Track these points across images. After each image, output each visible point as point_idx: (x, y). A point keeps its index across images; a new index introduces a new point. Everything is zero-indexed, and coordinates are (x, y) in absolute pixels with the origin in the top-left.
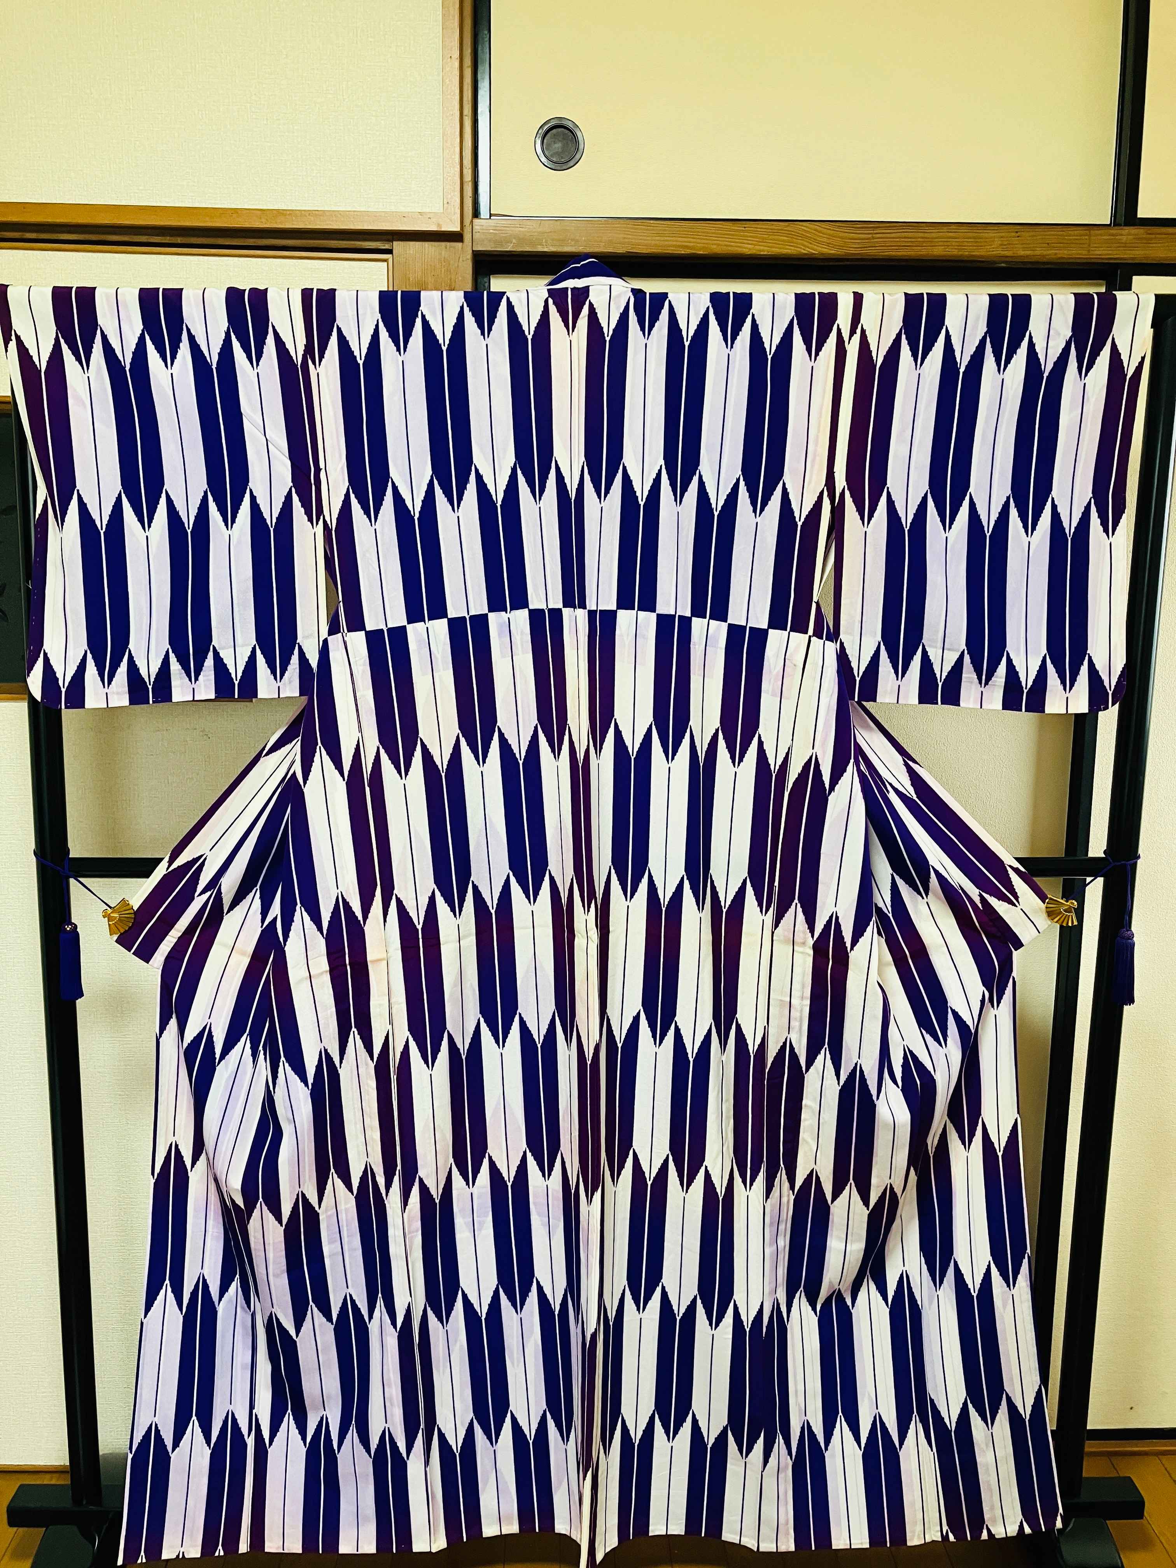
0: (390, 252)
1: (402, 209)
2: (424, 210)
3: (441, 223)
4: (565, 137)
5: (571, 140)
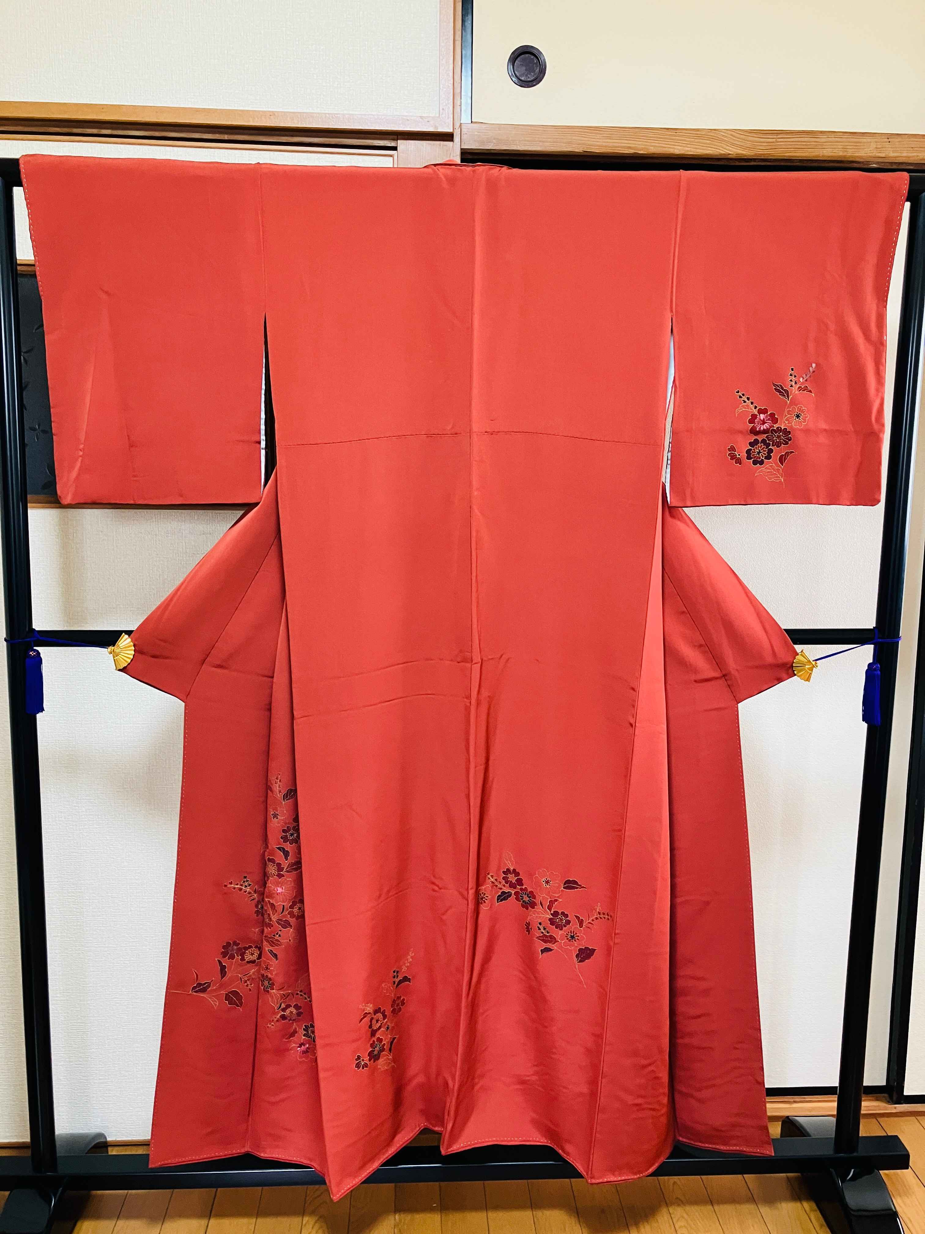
0: (395, 149)
1: (406, 114)
2: (424, 115)
3: (437, 125)
4: (532, 61)
5: (536, 63)
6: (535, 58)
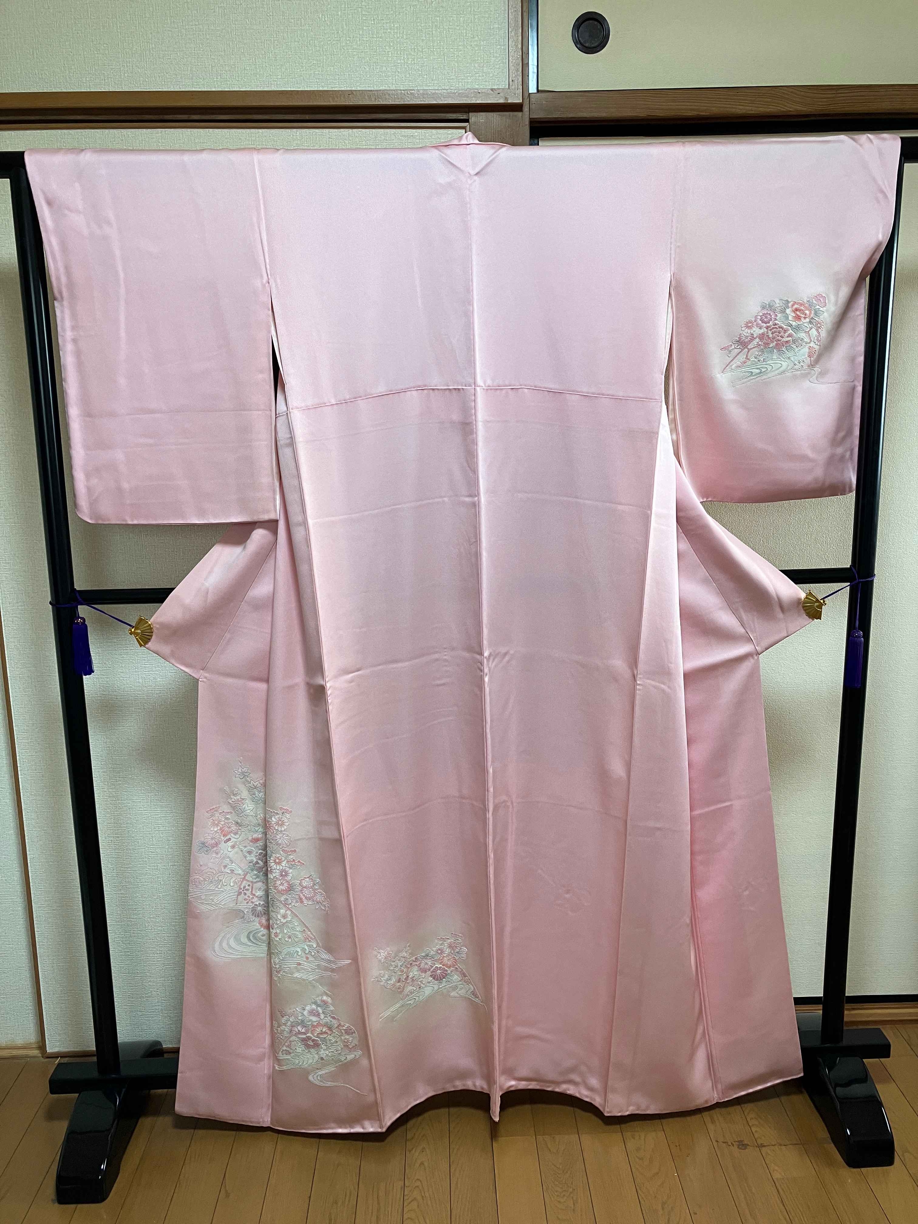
0: (467, 121)
1: (477, 86)
3: (508, 97)
5: (600, 29)
6: (599, 24)
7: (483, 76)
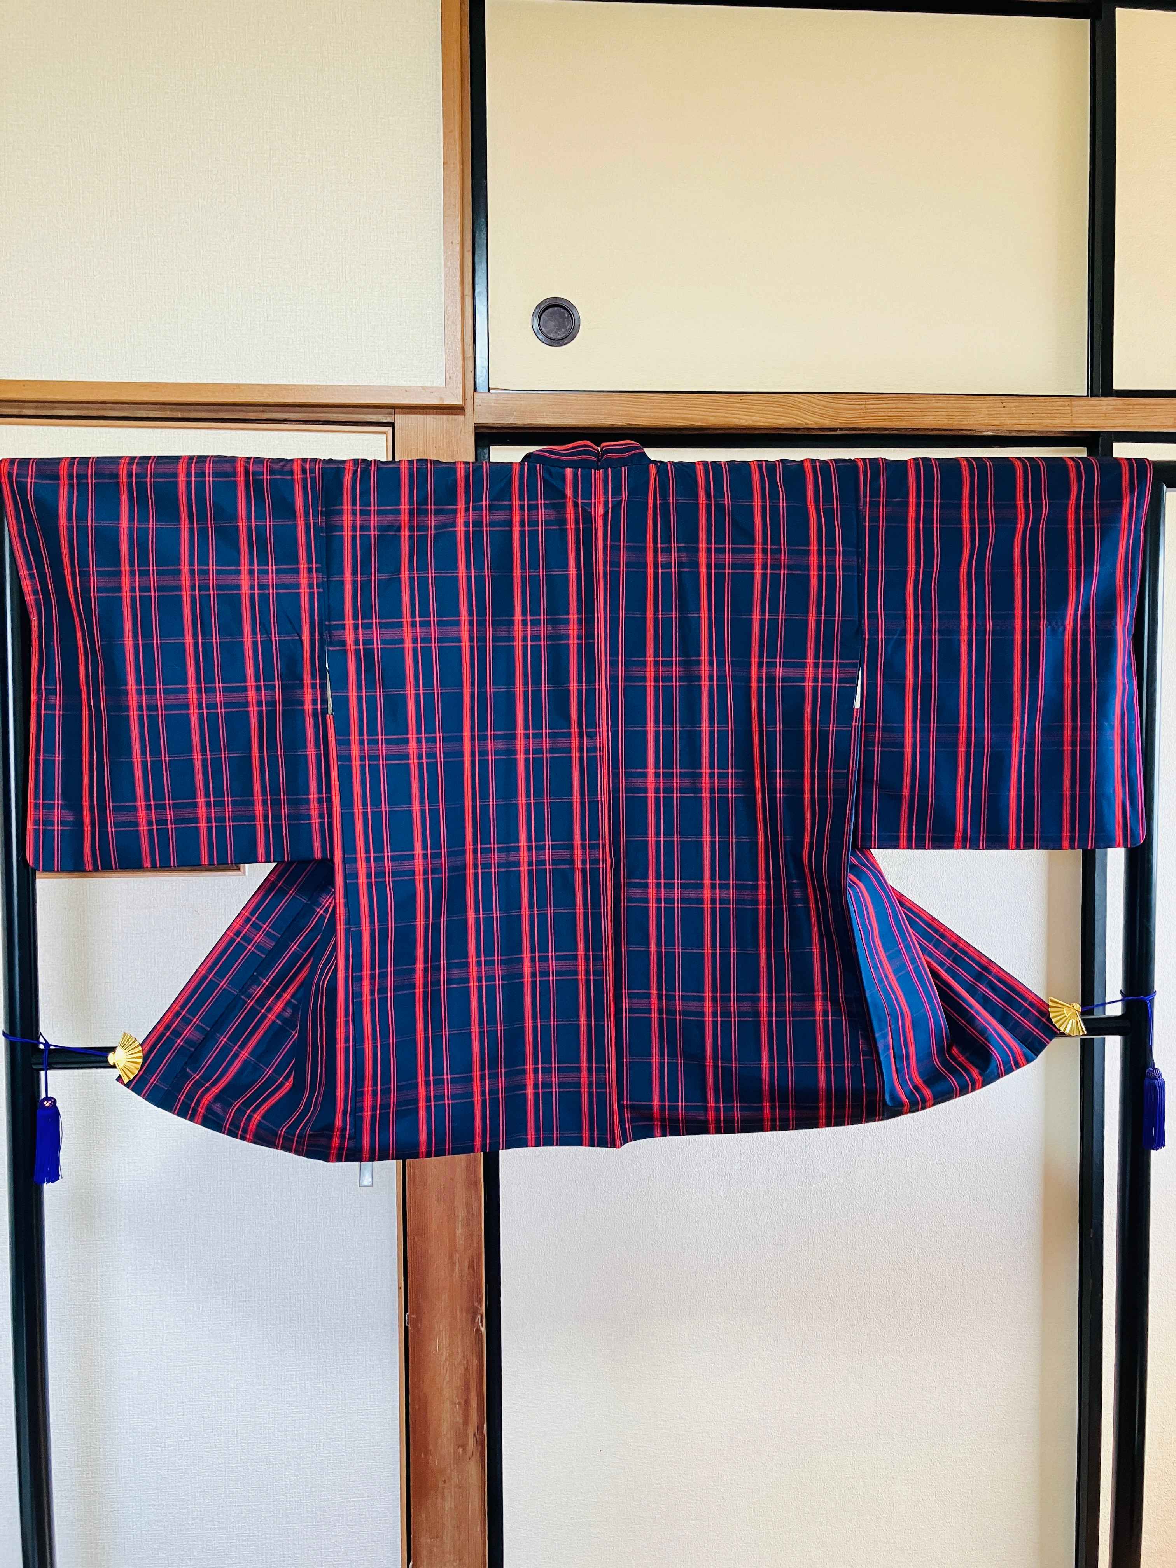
0: (390, 424)
1: (404, 384)
2: (426, 385)
3: (443, 397)
4: (562, 316)
5: (567, 318)
6: (566, 312)
7: (412, 370)
